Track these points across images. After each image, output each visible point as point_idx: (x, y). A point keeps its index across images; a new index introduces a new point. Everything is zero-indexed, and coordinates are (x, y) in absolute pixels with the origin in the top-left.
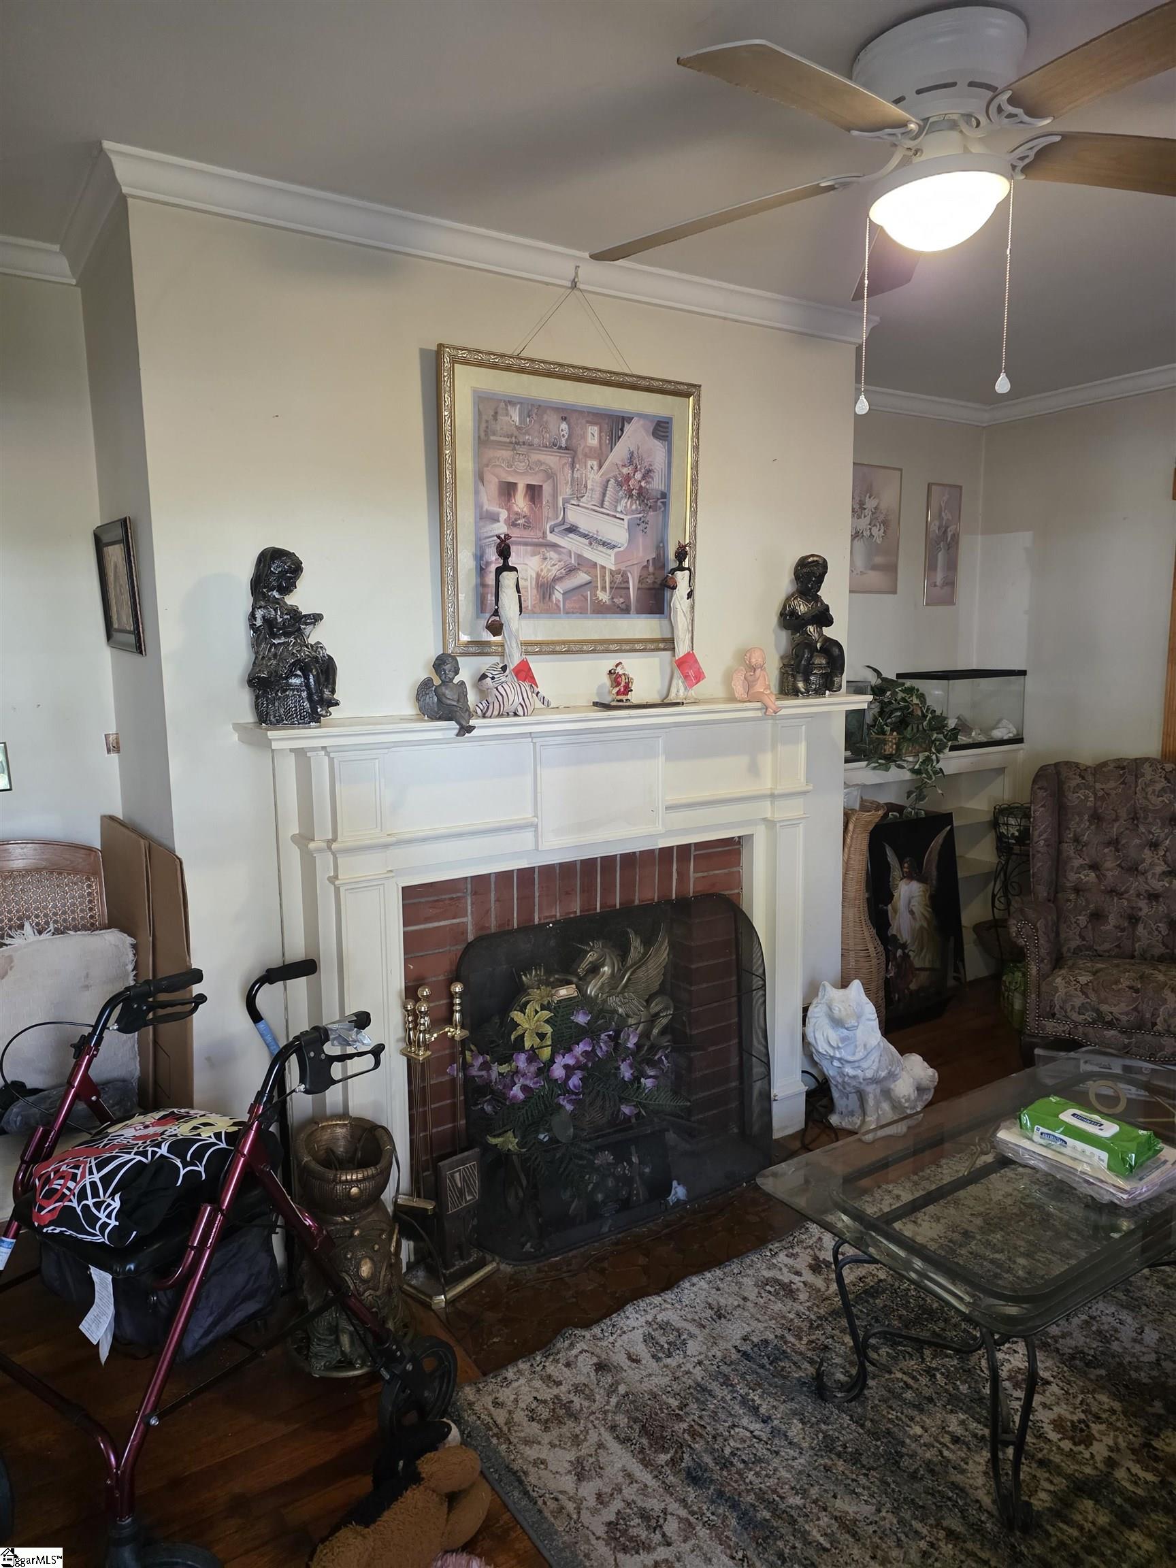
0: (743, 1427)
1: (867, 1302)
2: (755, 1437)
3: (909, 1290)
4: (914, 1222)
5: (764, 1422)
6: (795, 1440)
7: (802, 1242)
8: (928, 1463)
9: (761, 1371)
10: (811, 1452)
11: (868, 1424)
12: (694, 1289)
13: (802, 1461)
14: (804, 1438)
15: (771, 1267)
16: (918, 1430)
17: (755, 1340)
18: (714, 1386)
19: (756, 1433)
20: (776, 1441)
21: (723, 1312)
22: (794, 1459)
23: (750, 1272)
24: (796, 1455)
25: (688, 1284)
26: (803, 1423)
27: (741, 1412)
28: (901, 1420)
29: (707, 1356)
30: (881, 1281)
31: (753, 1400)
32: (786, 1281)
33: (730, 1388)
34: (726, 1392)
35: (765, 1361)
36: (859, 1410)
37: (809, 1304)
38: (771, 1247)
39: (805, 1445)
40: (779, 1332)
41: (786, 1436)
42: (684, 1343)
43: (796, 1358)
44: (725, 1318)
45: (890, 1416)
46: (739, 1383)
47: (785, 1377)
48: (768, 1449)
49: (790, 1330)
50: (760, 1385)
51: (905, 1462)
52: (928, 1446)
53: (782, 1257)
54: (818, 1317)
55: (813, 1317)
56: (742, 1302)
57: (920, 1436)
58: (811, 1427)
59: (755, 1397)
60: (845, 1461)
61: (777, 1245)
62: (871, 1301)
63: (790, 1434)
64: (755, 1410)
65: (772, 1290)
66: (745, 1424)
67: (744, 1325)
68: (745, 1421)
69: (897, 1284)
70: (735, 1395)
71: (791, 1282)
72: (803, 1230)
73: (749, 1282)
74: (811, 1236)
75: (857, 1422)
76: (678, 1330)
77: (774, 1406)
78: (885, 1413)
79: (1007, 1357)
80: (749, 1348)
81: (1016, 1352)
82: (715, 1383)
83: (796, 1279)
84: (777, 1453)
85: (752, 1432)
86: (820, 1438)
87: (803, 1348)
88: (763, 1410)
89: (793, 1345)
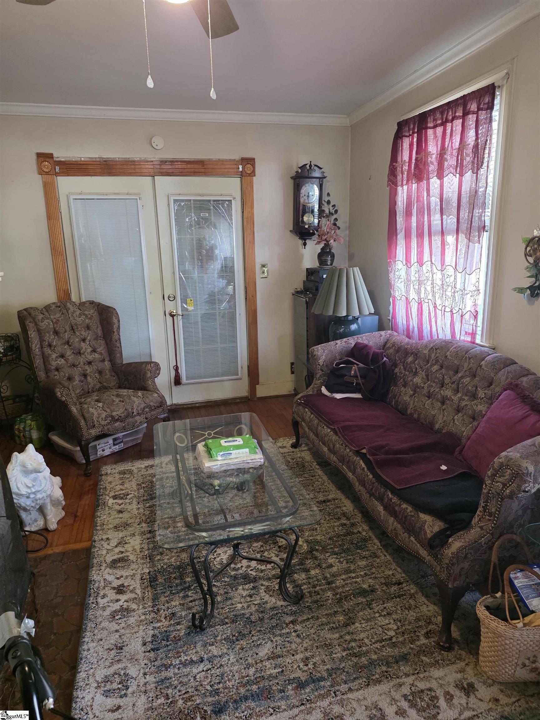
0: (198, 673)
1: (157, 584)
2: (207, 671)
3: (162, 567)
4: (125, 543)
5: (202, 661)
6: (220, 654)
7: (99, 587)
8: (257, 611)
9: (170, 647)
10: (230, 651)
11: (226, 620)
12: (92, 651)
13: (232, 657)
14: (221, 649)
15: (104, 608)
16: (239, 606)
17: (150, 639)
18: (164, 674)
19: (205, 669)
20: (215, 662)
21: (119, 645)
22: (229, 660)
23: (100, 619)
24: (228, 657)
25: (85, 652)
26: (213, 645)
27: (188, 669)
28: (231, 608)
29: (143, 668)
30: (149, 573)
31: (187, 660)
32: (119, 607)
33: (172, 667)
34: (172, 671)
35: (164, 643)
36: (217, 620)
37: (141, 607)
38: (90, 602)
39: (225, 651)
40: (151, 628)
41: (215, 656)
42: (126, 675)
43: (172, 628)
44: (124, 646)
45: (227, 611)
46: (172, 661)
47: (179, 640)
48: (217, 668)
49: (152, 622)
50: (178, 652)
51: (253, 618)
52: (248, 607)
53: (102, 602)
54: (152, 607)
55: (151, 609)
56: (118, 634)
57: (243, 606)
58: (217, 643)
59: (183, 658)
60: (242, 640)
61: (91, 599)
62: (158, 583)
63: (216, 654)
64: (192, 662)
65: (119, 617)
66: (197, 672)
67: (136, 640)
68: (195, 671)
69: (156, 569)
70: (177, 667)
71: (121, 606)
72: (93, 583)
73: (105, 624)
74: (100, 582)
75: (224, 624)
76: (116, 674)
77: (196, 652)
78: (224, 612)
79: (220, 558)
80: (150, 646)
81: (220, 554)
82: (163, 673)
83: (121, 603)
84: (221, 665)
85: (203, 671)
86: (225, 642)
87: (167, 623)
88: (195, 659)
89: (163, 626)
